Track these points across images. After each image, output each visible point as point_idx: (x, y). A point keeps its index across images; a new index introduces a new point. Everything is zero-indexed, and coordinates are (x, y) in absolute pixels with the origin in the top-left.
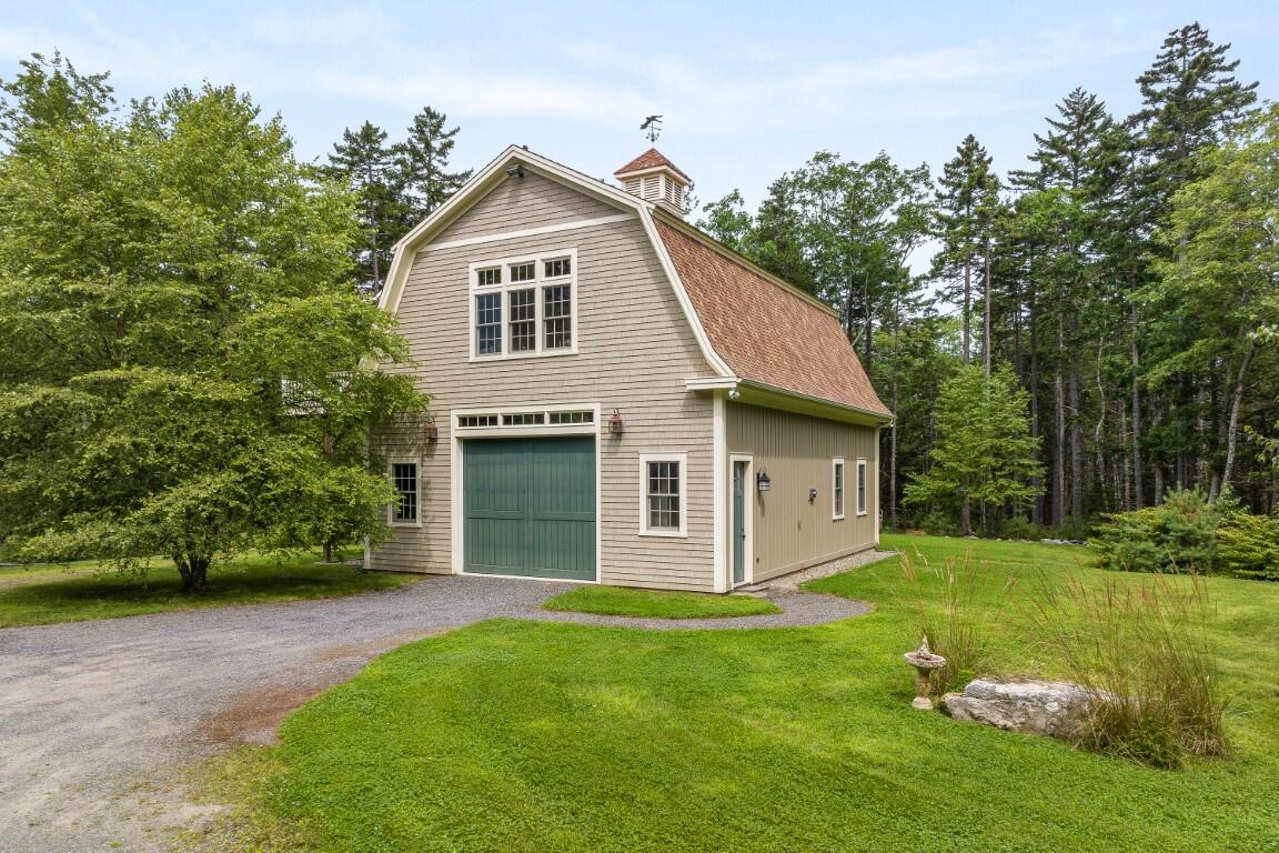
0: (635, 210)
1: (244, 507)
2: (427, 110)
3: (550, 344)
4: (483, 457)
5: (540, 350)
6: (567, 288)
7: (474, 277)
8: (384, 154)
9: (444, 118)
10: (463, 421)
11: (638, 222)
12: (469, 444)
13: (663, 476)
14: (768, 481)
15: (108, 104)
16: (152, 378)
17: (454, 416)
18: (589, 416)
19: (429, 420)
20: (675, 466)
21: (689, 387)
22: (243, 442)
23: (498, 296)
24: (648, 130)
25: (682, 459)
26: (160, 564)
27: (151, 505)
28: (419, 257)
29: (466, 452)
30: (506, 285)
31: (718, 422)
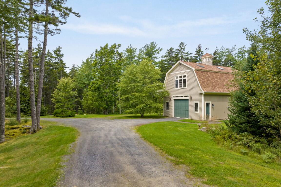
0: (193, 69)
1: (146, 108)
2: (181, 42)
3: (184, 87)
4: (176, 102)
5: (182, 88)
6: (186, 79)
7: (175, 78)
8: (174, 52)
9: (184, 43)
10: (174, 97)
11: (193, 71)
12: (175, 100)
13: (196, 104)
14: (214, 105)
15: (136, 51)
16: (137, 94)
17: (173, 96)
18: (188, 96)
19: (170, 96)
20: (198, 103)
21: (199, 93)
22: (146, 101)
23: (178, 80)
24: (206, 50)
25: (199, 102)
26: (139, 115)
27: (137, 107)
28: (169, 75)
29: (174, 101)
30: (179, 79)
31: (203, 97)
